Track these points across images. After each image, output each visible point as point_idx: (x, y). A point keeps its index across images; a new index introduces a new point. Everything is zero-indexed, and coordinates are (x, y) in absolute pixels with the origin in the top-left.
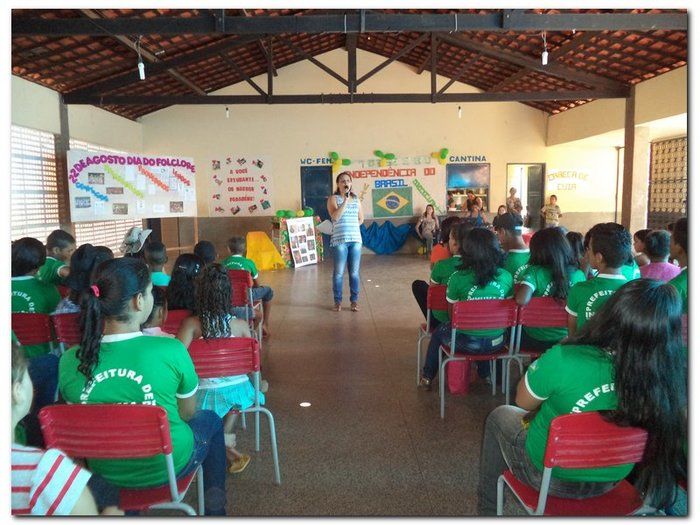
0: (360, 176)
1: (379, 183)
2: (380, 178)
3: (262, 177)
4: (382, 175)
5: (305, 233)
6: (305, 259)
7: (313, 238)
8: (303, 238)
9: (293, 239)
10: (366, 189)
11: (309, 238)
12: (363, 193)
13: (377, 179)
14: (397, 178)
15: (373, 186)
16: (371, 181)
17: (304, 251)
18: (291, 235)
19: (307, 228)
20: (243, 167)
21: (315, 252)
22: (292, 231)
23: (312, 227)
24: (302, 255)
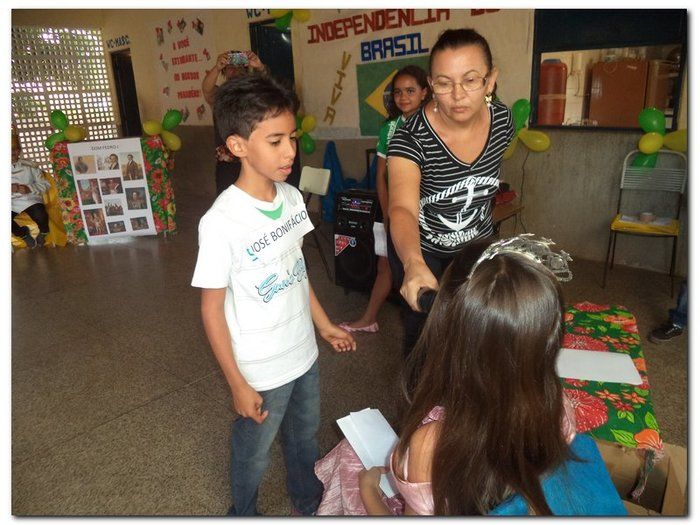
0: (335, 36)
1: (368, 49)
2: (371, 35)
3: (206, 53)
4: (377, 28)
5: (118, 173)
6: (121, 227)
7: (142, 183)
8: (111, 185)
9: (85, 187)
10: (344, 65)
11: (126, 185)
12: (342, 75)
13: (363, 38)
14: (406, 30)
15: (357, 59)
16: (352, 44)
17: (115, 210)
18: (77, 176)
19: (123, 161)
20: (182, 37)
21: (147, 213)
22: (82, 168)
23: (140, 160)
24: (109, 219)
